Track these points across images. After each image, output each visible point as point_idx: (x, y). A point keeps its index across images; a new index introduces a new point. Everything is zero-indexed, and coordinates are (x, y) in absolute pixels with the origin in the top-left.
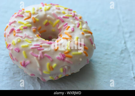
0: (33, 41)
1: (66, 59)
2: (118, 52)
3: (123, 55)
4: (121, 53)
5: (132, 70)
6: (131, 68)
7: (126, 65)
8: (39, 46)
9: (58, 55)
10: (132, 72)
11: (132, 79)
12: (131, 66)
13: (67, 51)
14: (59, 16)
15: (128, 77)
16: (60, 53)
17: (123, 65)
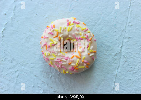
0: (57, 55)
1: (75, 70)
2: (114, 54)
3: (116, 57)
4: (116, 55)
5: (117, 69)
6: (117, 68)
7: (115, 65)
8: (60, 61)
9: (70, 67)
10: (117, 70)
11: (114, 76)
12: (118, 66)
13: (76, 66)
14: (76, 37)
15: (113, 73)
16: (72, 66)
17: (113, 64)
